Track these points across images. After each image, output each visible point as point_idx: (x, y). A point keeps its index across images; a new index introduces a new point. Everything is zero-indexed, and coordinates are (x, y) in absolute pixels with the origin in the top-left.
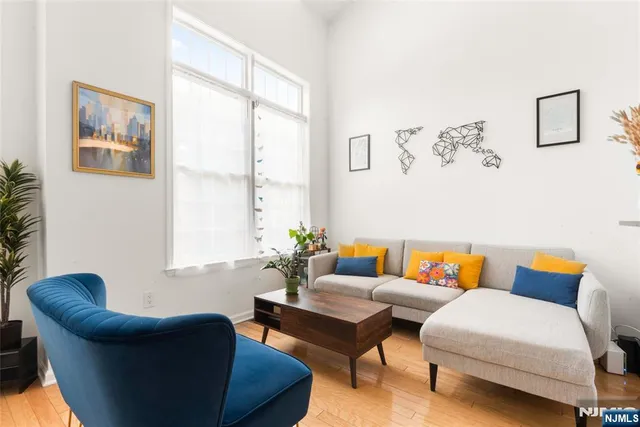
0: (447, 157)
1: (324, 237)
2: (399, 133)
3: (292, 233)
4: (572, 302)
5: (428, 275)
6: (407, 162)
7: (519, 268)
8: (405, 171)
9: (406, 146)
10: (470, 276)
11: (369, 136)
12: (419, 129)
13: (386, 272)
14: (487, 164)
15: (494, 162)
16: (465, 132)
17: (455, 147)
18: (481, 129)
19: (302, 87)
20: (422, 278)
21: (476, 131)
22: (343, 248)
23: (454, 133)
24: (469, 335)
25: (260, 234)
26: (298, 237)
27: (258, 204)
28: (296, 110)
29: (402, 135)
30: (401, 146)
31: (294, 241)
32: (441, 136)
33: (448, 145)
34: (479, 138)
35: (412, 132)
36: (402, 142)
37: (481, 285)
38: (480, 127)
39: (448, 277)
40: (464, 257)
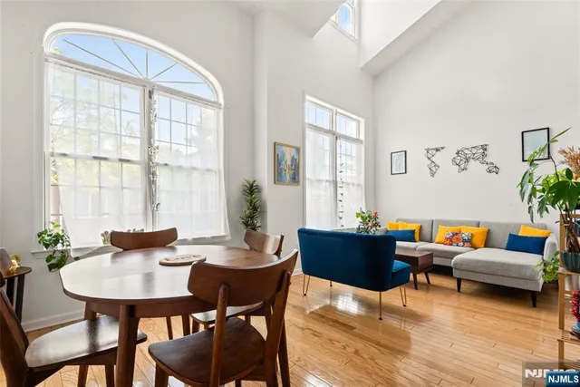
0: (462, 166)
1: (376, 218)
2: (428, 150)
3: (358, 215)
4: (541, 252)
5: (451, 240)
6: (434, 169)
7: (510, 235)
8: (433, 175)
9: (433, 159)
10: (478, 240)
11: (405, 152)
12: (442, 148)
13: (421, 240)
14: (490, 172)
15: (494, 170)
16: (474, 151)
17: (467, 160)
18: (486, 150)
19: (359, 121)
20: (448, 242)
21: (482, 151)
22: (390, 225)
23: (467, 152)
24: (478, 261)
25: (341, 215)
26: (362, 217)
27: (339, 197)
28: (355, 137)
29: (430, 152)
30: (429, 159)
31: (360, 219)
32: (458, 153)
33: (462, 159)
34: (484, 155)
35: (437, 150)
36: (430, 156)
37: (486, 246)
38: (484, 148)
39: (464, 241)
40: (474, 230)
